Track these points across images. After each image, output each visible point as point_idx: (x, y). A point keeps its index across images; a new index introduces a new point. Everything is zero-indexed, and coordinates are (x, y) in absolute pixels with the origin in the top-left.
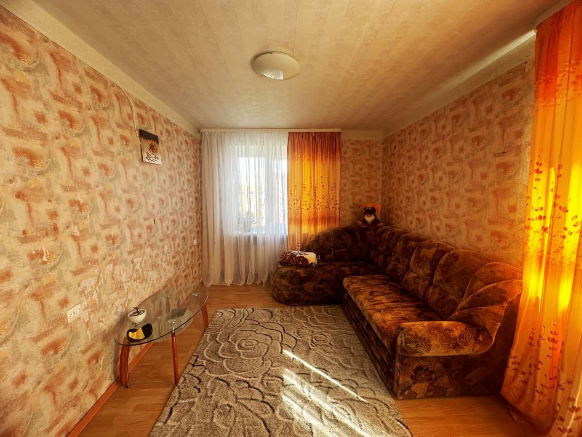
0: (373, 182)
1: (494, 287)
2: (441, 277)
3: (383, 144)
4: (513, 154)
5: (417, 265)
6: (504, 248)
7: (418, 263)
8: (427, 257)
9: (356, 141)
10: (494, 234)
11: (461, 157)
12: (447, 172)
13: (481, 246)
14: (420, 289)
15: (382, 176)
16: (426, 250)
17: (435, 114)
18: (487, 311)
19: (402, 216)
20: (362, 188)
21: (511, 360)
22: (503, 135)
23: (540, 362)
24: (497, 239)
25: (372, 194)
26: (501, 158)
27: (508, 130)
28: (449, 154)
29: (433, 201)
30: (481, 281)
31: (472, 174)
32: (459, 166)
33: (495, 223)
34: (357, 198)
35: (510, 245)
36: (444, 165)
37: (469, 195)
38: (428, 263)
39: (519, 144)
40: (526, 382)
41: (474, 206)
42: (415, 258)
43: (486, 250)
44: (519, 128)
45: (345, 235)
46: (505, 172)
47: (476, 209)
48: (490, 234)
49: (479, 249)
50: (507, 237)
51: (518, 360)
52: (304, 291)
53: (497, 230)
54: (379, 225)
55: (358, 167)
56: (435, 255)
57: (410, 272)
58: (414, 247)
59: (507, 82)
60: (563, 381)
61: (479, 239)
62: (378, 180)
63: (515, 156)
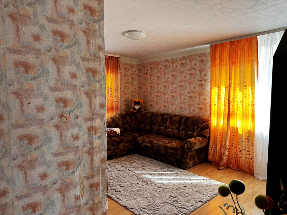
0: (134, 87)
1: (205, 124)
2: (184, 127)
3: (138, 66)
4: (204, 81)
5: (171, 125)
6: (203, 113)
7: (172, 124)
8: (176, 121)
9: (126, 63)
10: (199, 108)
11: (185, 80)
12: (179, 85)
13: (195, 113)
14: (175, 134)
15: (138, 84)
16: (175, 118)
17: (172, 59)
18: (205, 131)
19: (154, 105)
20: (129, 91)
21: (210, 147)
22: (200, 74)
23: (218, 143)
24: (200, 110)
25: (134, 94)
26: (200, 82)
27: (202, 73)
28: (179, 78)
29: (173, 97)
30: (200, 123)
31: (190, 87)
32: (184, 83)
33: (199, 104)
34: (127, 96)
35: (204, 111)
36: (177, 82)
37: (189, 95)
38: (177, 123)
39: (206, 78)
40: (214, 152)
41: (191, 99)
42: (170, 122)
43: (197, 114)
44: (205, 73)
45: (127, 117)
46: (202, 87)
47: (192, 100)
48: (198, 109)
49: (194, 114)
50: (203, 109)
51: (211, 146)
52: (120, 149)
53: (200, 107)
54: (142, 110)
55: (127, 78)
56: (179, 119)
57: (168, 129)
58: (168, 118)
59: (201, 57)
60: (223, 145)
61: (194, 111)
62: (136, 86)
63: (204, 82)
